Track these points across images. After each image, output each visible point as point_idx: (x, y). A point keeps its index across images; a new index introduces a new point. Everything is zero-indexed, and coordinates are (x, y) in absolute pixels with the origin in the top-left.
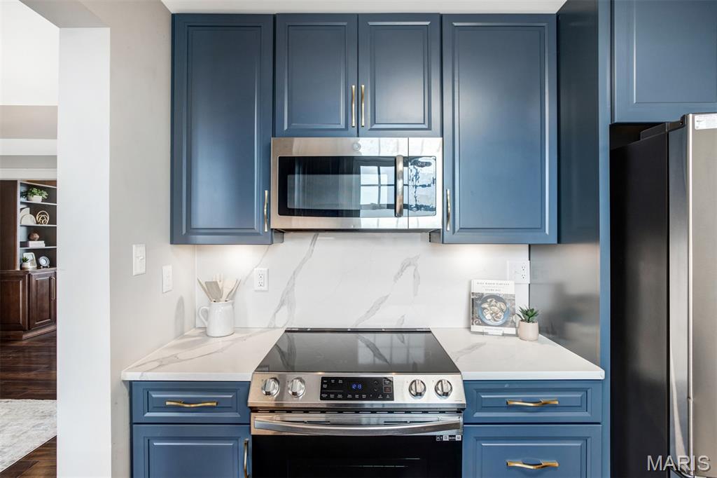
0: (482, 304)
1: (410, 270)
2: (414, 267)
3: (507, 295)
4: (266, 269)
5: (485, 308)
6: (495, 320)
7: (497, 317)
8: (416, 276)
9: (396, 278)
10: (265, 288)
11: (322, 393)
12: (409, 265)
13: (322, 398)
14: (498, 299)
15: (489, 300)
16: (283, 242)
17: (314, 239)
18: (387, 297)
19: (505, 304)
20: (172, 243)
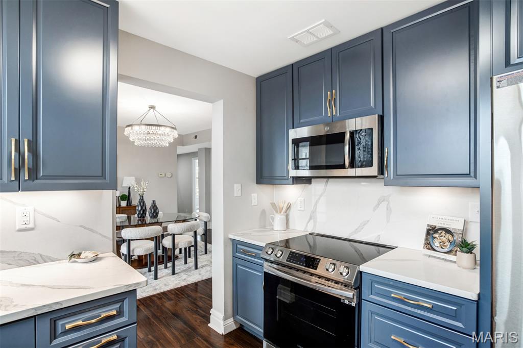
0: (433, 234)
1: (384, 204)
2: (387, 203)
3: (455, 229)
4: (303, 199)
5: (435, 238)
6: (442, 247)
7: (444, 246)
8: (388, 209)
9: (374, 210)
10: (303, 209)
11: (288, 258)
12: (384, 200)
13: (287, 261)
14: (448, 231)
15: (439, 232)
16: (311, 184)
17: (327, 182)
18: (368, 221)
19: (453, 236)
20: (257, 183)
